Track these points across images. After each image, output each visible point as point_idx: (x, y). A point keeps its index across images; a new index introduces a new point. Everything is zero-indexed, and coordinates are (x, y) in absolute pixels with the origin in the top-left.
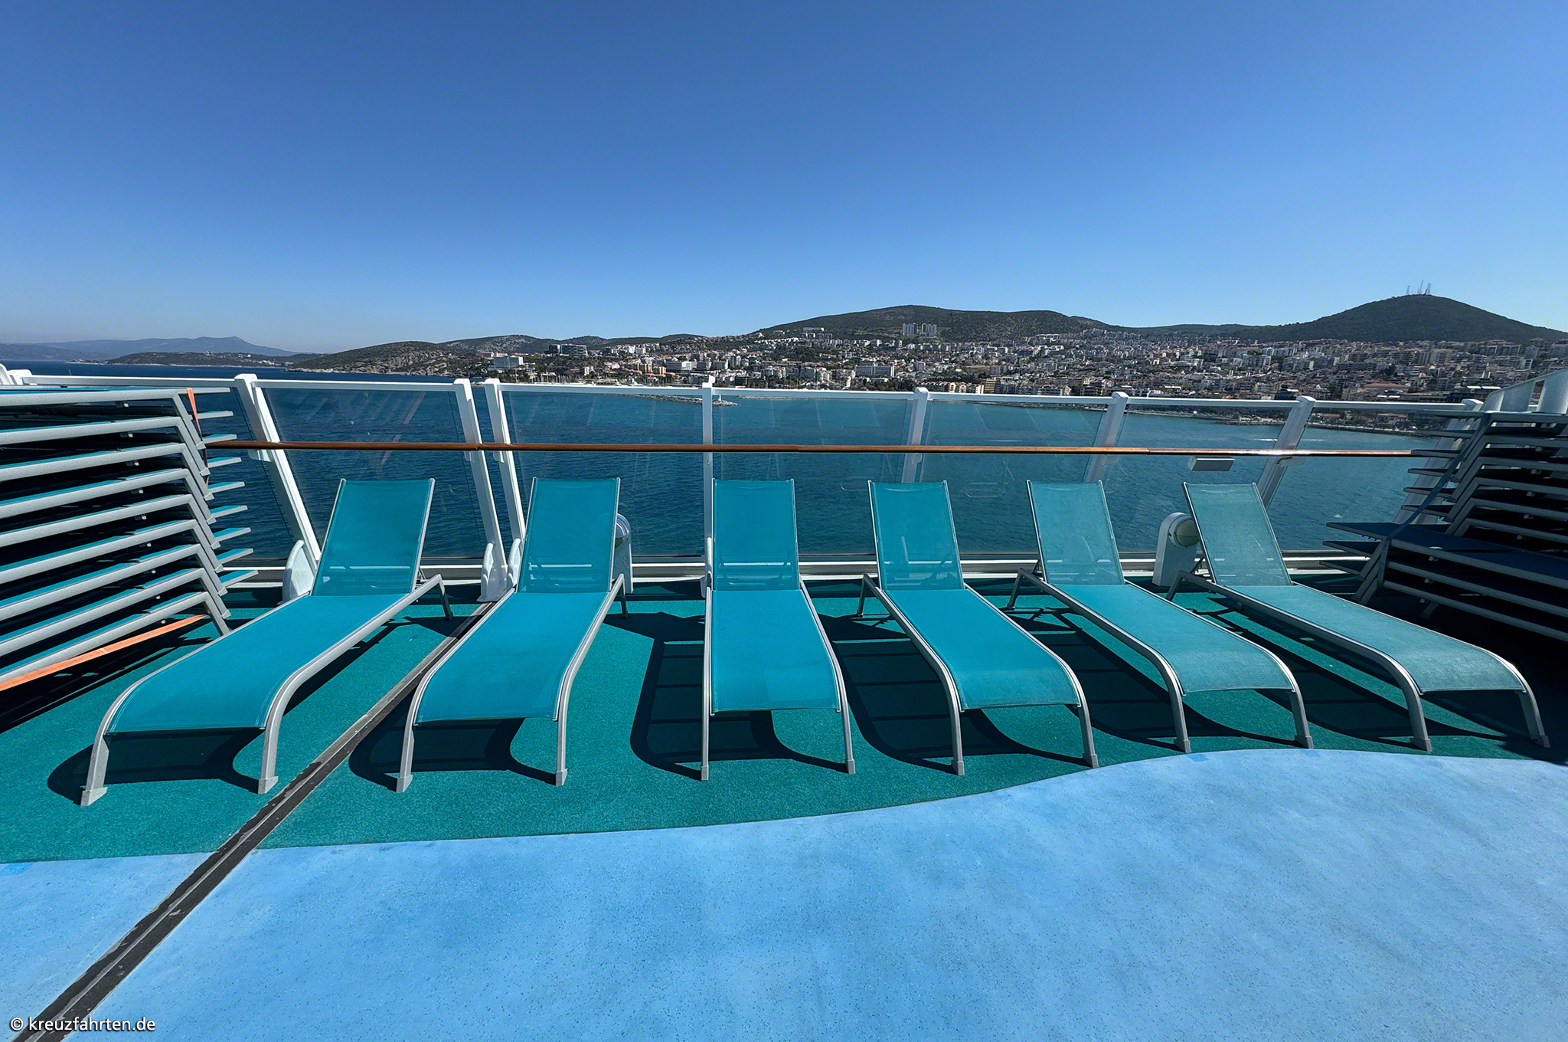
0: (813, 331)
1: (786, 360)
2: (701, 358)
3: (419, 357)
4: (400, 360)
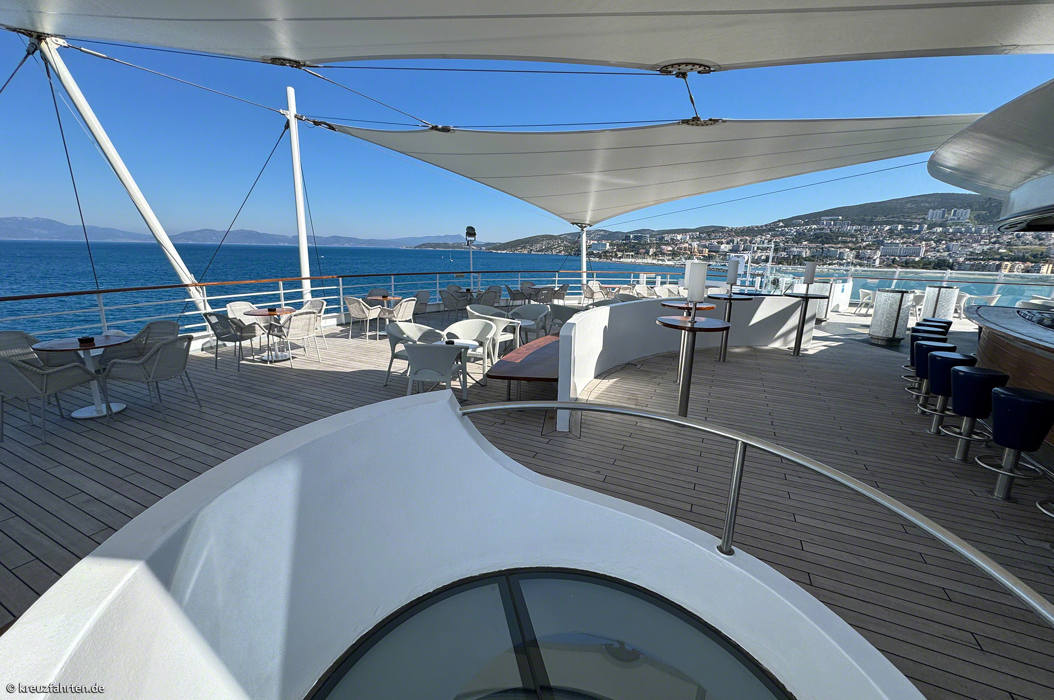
0: (831, 220)
1: (806, 243)
2: (735, 242)
3: (548, 244)
4: (538, 245)
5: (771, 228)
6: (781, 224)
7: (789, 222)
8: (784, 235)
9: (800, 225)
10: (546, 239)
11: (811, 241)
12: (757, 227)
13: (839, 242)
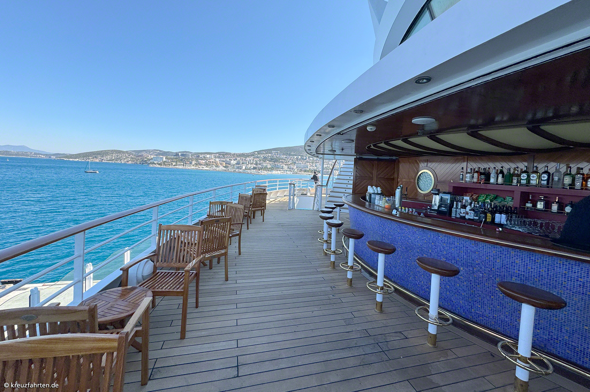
0: (276, 152)
1: (268, 162)
2: (238, 160)
3: (117, 156)
4: (109, 157)
5: (252, 154)
6: (256, 153)
7: (259, 152)
8: (258, 158)
9: (264, 154)
10: (115, 152)
11: (270, 161)
12: (246, 153)
13: (280, 162)
